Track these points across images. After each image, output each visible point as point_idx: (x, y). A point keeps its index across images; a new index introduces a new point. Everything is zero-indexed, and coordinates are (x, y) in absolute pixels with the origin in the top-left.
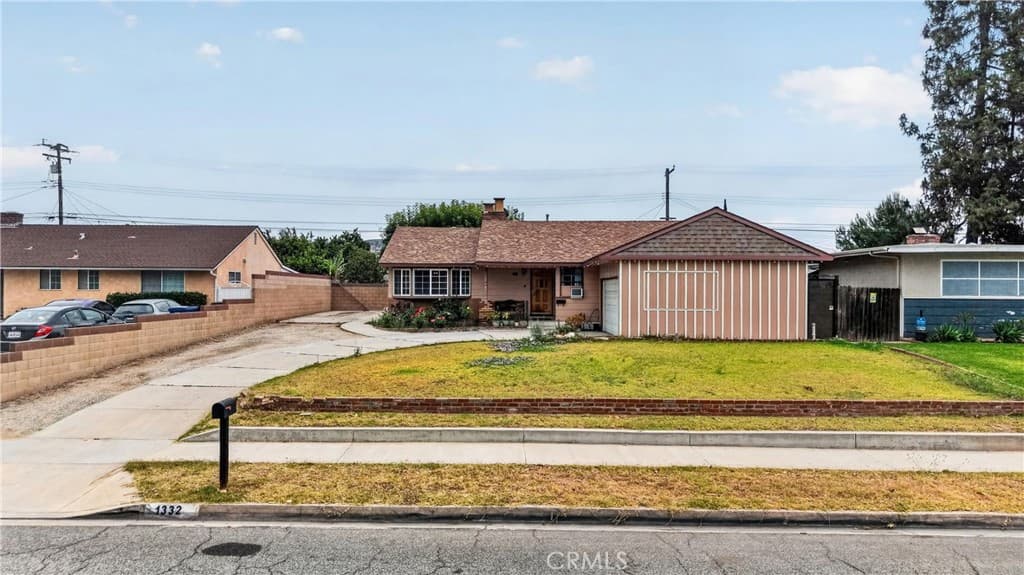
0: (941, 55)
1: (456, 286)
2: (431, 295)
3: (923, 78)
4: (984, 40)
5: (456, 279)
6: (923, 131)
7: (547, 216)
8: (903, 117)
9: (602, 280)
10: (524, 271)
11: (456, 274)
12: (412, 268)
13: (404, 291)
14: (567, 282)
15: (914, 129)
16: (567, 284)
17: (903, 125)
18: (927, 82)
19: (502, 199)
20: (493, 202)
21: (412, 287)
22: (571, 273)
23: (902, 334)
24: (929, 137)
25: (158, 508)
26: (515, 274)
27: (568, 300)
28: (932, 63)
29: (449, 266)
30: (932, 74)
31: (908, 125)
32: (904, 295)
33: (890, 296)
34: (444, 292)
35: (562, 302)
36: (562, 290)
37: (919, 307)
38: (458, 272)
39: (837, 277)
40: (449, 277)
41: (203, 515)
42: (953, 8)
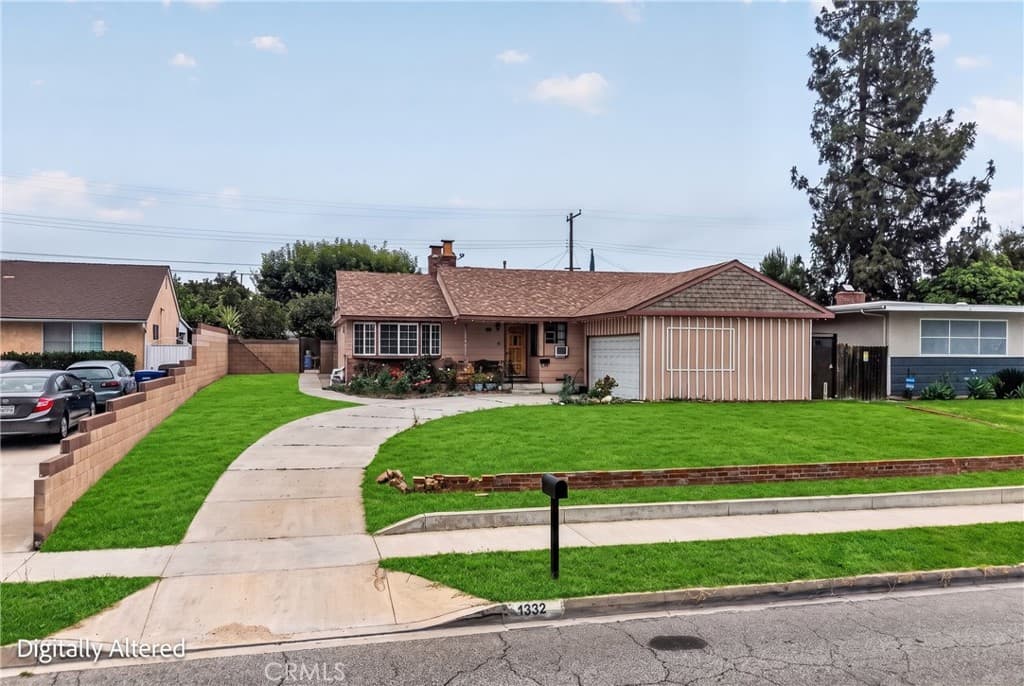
0: (828, 109)
1: (426, 343)
2: (399, 354)
3: (811, 131)
4: (864, 96)
5: (426, 336)
6: (812, 185)
7: (505, 263)
8: (794, 171)
9: (588, 337)
10: (498, 325)
11: (426, 329)
12: (377, 322)
13: (367, 349)
14: (550, 340)
15: (803, 183)
16: (548, 342)
17: (794, 178)
18: (816, 135)
19: (450, 242)
20: (441, 244)
21: (378, 346)
22: (555, 328)
23: (889, 393)
24: (816, 191)
25: (521, 607)
26: (489, 330)
27: (552, 360)
28: (819, 116)
29: (420, 321)
30: (821, 127)
31: (798, 179)
32: (892, 354)
33: (880, 353)
34: (413, 351)
35: (546, 362)
36: (545, 349)
37: (906, 365)
38: (428, 327)
39: (835, 335)
40: (418, 332)
41: (569, 612)
42: (835, 62)
